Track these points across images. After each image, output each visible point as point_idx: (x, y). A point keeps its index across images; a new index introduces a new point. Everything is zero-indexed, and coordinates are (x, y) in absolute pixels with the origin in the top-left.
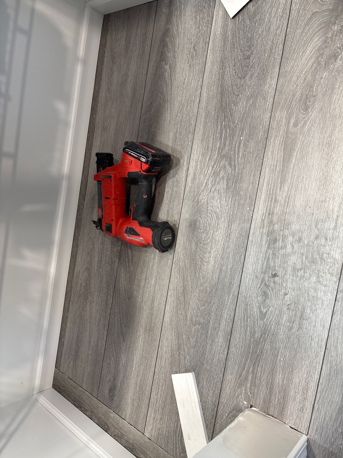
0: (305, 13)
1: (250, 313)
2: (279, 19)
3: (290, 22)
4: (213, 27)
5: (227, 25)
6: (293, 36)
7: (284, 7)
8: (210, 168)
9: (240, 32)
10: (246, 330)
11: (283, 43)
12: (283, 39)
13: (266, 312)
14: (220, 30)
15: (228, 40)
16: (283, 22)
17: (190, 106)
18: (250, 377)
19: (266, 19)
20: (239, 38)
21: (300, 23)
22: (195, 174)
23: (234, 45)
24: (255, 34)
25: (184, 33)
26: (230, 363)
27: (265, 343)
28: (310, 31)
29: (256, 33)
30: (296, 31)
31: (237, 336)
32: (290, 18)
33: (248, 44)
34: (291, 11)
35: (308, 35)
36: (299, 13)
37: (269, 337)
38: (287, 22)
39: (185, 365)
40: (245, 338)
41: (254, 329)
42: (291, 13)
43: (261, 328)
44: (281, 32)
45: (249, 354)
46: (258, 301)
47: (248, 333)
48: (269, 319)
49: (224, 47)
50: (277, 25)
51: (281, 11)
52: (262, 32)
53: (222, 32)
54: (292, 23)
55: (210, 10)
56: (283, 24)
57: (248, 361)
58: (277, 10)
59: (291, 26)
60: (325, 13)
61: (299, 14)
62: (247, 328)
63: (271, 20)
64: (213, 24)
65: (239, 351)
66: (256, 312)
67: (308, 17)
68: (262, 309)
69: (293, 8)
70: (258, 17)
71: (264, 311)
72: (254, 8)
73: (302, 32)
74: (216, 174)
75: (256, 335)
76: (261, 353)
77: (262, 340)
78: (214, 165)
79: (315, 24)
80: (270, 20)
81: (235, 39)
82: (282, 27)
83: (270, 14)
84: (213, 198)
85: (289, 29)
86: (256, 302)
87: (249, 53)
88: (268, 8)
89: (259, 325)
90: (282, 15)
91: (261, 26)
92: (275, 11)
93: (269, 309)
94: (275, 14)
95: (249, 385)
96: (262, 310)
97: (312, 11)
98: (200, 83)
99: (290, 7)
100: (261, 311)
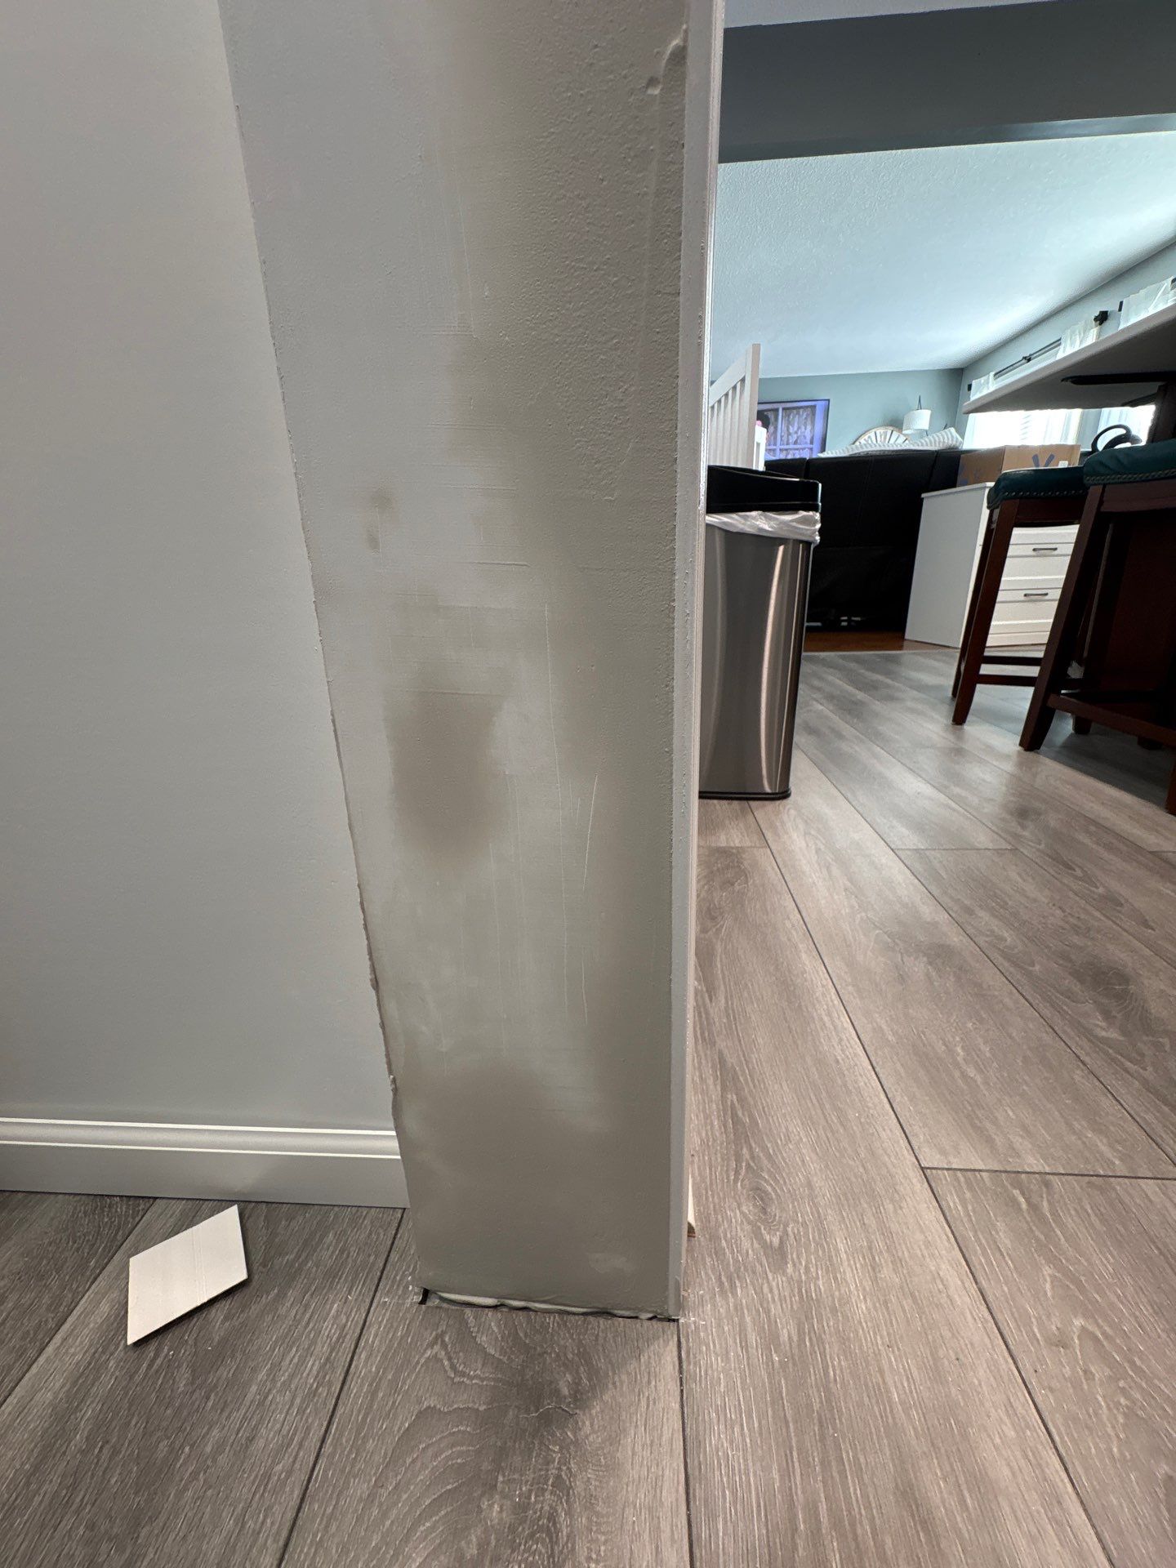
3: (337, 1428)
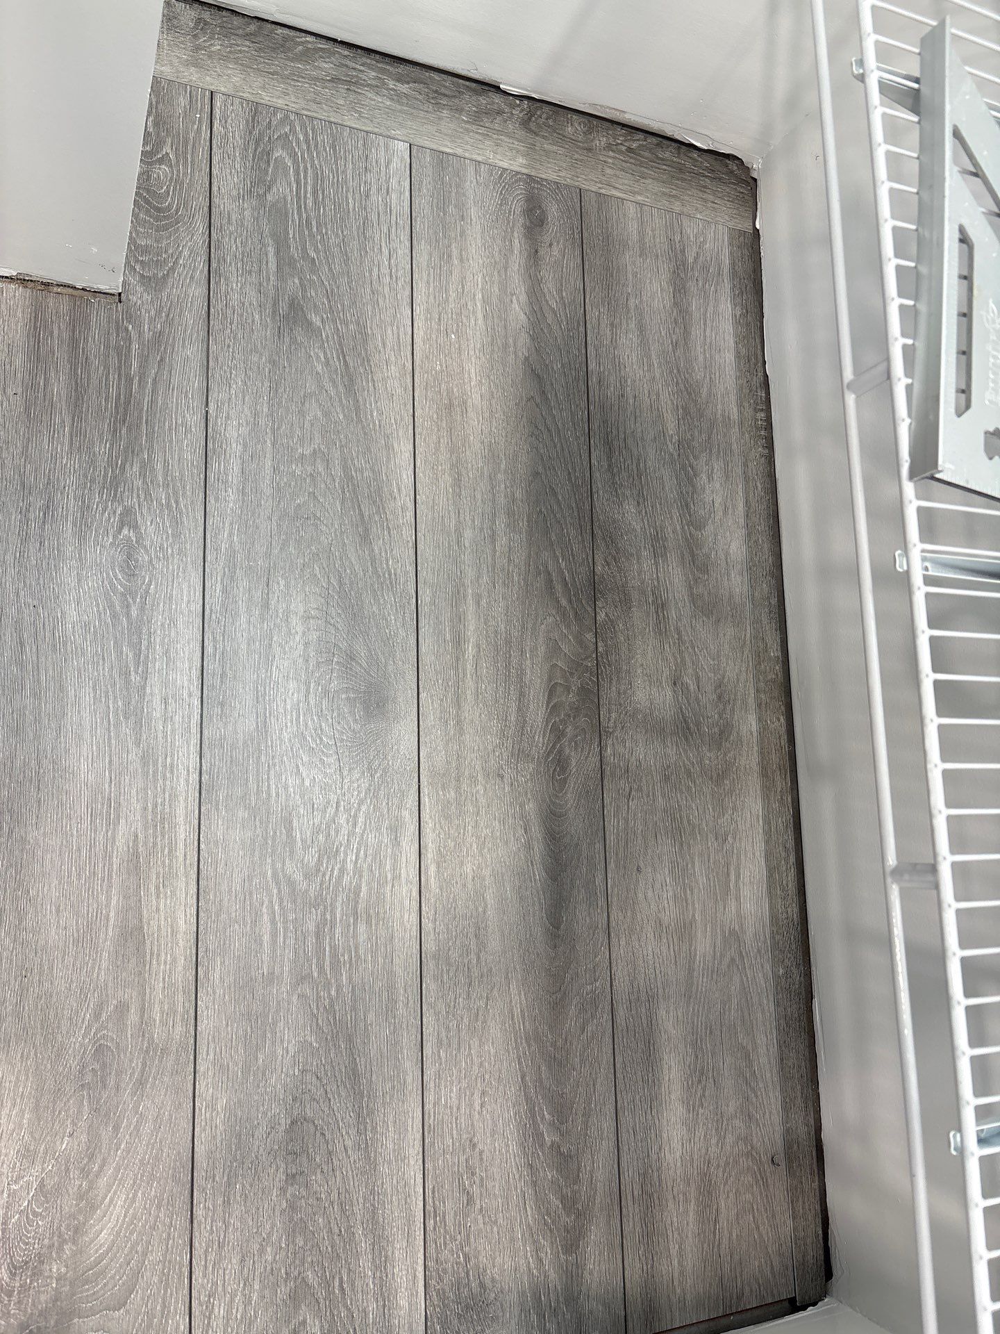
0: (147, 1306)
1: (162, 517)
2: (220, 1289)
4: (421, 1261)
5: (376, 1267)
6: (171, 1242)
7: (209, 1323)
8: (350, 866)
9: (330, 1249)
10: (166, 475)
11: (195, 1222)
12: (196, 1234)
13: (120, 531)
14: (397, 1253)
15: (363, 1224)
16: (206, 1281)
17: (448, 1029)
18: (135, 365)
19: (257, 1287)
20: (330, 1231)
21: (156, 1279)
22: (396, 842)
23: (343, 1211)
24: (283, 1245)
25: (512, 1240)
26: (196, 384)
27: (110, 455)
28: (125, 1259)
29: (281, 1248)
30: (165, 1256)
31: (189, 453)
32: (186, 1291)
33: (299, 1216)
34: (187, 1311)
35: (129, 1245)
36: (164, 1306)
37: (103, 473)
38: (193, 1281)
39: (322, 347)
40: (165, 456)
41: (145, 482)
42: (187, 1305)
43: (126, 488)
44: (206, 1251)
45: (147, 420)
46: (147, 551)
47: (159, 466)
48: (109, 515)
49: (373, 1205)
50: (221, 1272)
51: (217, 1310)
52: (262, 1251)
53: (388, 1245)
54: (179, 1278)
55: (438, 1310)
56: (204, 1276)
57: (146, 401)
58: (229, 1312)
59: (180, 1269)
60: (90, 1307)
61: (164, 1302)
62: (165, 479)
63: (241, 1285)
64: (420, 1269)
65: (176, 419)
66: (149, 524)
67: (136, 1296)
68: (131, 534)
69: (185, 1320)
70: (283, 1292)
71: (125, 531)
72: (301, 1318)
73: (145, 1254)
74: (329, 852)
75: (136, 468)
76: (115, 431)
77: (120, 462)
78: (340, 877)
79: (113, 1277)
80: (245, 1284)
81: (343, 1230)
82: (206, 1267)
83: (247, 1302)
84: (325, 788)
85: (186, 1262)
86: (151, 547)
87: (290, 1190)
88: (256, 1318)
89: (135, 495)
90: (212, 1300)
91: (269, 1268)
92: (234, 1311)
93: (115, 537)
94: (232, 1300)
95: (135, 346)
96: (132, 531)
97: (127, 1312)
98: (430, 1097)
99: (193, 1322)
100: (135, 527)
